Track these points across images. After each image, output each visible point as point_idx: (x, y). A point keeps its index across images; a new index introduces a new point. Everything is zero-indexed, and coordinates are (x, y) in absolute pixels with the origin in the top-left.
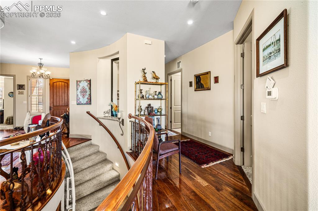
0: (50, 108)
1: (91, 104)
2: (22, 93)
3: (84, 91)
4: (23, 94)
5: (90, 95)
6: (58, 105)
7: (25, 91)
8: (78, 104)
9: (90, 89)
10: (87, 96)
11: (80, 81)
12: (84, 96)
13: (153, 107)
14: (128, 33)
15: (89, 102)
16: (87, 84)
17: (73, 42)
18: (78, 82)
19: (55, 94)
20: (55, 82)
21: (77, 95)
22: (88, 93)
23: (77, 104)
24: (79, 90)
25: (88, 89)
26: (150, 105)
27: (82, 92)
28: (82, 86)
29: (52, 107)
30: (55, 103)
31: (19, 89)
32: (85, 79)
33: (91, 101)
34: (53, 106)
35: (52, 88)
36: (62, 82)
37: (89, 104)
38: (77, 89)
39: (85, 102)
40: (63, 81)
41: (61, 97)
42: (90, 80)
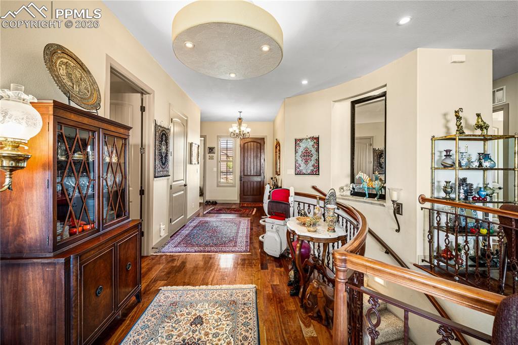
0: (241, 177)
1: (319, 174)
2: (211, 158)
3: (307, 155)
4: (213, 159)
5: (318, 160)
6: (249, 174)
7: (215, 156)
8: (298, 174)
9: (318, 150)
10: (312, 162)
11: (301, 140)
12: (306, 162)
13: (472, 185)
14: (418, 49)
15: (316, 171)
16: (312, 143)
17: (305, 82)
18: (297, 142)
19: (246, 159)
20: (246, 143)
21: (296, 161)
22: (315, 157)
23: (296, 174)
24: (300, 153)
25: (314, 151)
26: (464, 180)
27: (304, 156)
28: (304, 147)
29: (242, 176)
30: (246, 172)
31: (210, 152)
32: (309, 137)
33: (319, 169)
34: (244, 175)
35: (243, 150)
36: (254, 142)
37: (316, 174)
38: (296, 152)
39: (309, 171)
40: (255, 140)
41: (252, 164)
42: (318, 138)
